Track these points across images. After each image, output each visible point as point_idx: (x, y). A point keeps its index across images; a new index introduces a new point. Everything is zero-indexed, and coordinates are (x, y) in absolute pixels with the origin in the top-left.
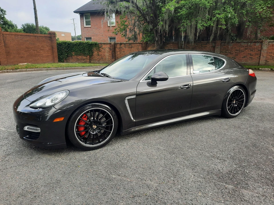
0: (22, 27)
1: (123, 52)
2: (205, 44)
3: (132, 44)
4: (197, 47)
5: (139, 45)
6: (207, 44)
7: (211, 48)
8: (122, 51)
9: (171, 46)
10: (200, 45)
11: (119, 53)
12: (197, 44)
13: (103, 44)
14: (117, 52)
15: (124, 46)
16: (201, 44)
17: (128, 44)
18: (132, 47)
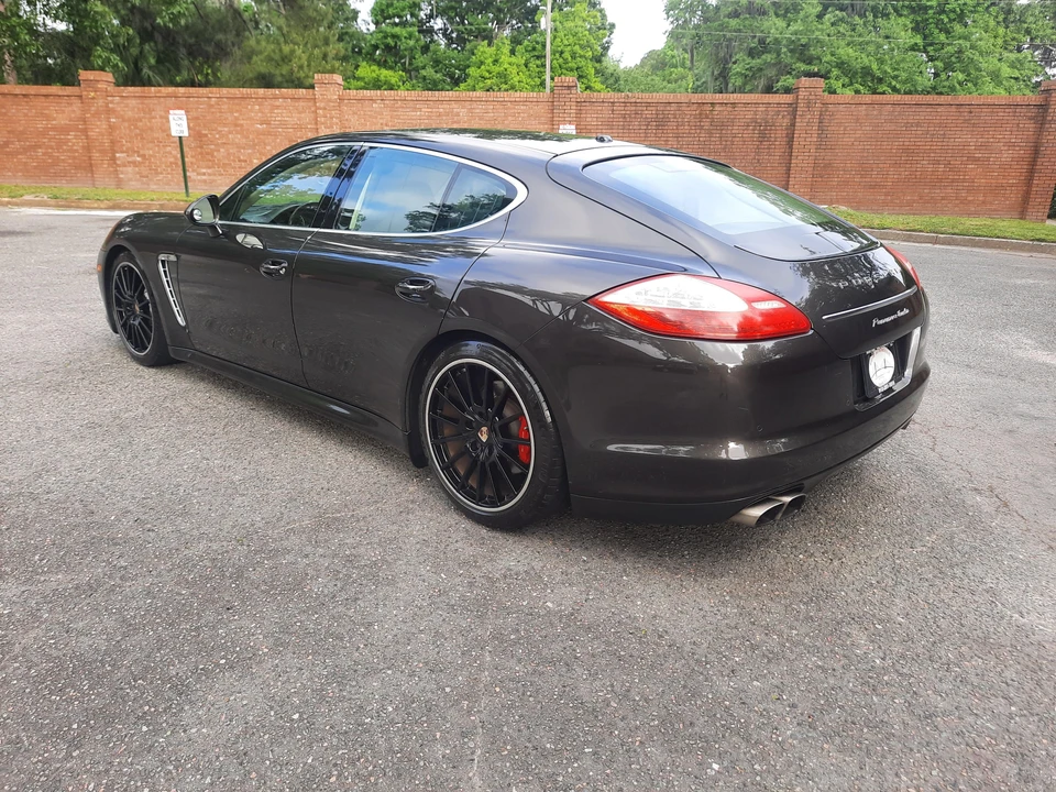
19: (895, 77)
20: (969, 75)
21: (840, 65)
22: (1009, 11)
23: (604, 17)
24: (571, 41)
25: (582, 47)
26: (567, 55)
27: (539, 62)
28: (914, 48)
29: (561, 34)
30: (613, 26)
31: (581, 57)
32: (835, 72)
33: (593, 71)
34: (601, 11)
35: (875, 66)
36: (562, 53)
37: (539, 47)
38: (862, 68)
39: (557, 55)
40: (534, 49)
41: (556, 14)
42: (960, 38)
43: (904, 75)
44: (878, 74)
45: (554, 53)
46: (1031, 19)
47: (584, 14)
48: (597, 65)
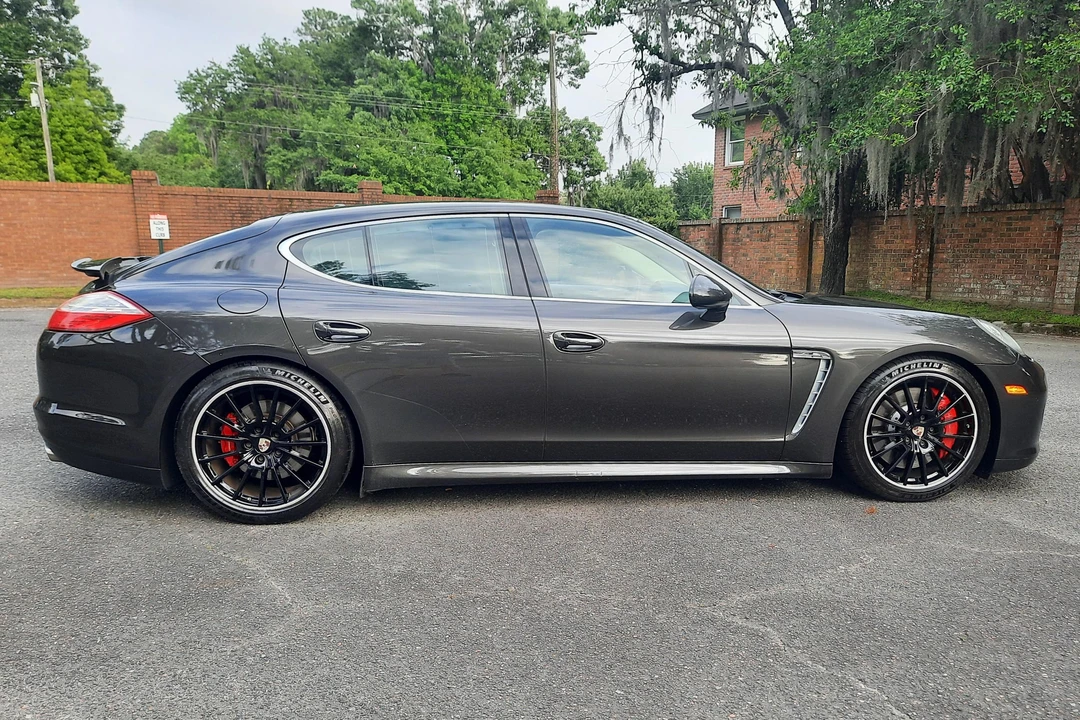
0: (675, 179)
1: (744, 255)
2: (1022, 219)
3: (772, 225)
4: (990, 230)
5: (790, 226)
6: (1030, 219)
7: (1049, 235)
8: (742, 251)
9: (897, 227)
10: (1005, 220)
11: (731, 259)
12: (991, 220)
13: (692, 229)
14: (727, 256)
15: (748, 232)
16: (1009, 219)
17: (761, 226)
18: (770, 235)
19: (429, 177)
20: (489, 178)
21: (377, 163)
22: (511, 125)
23: (110, 98)
24: (73, 121)
25: (87, 128)
26: (69, 137)
27: (32, 143)
28: (439, 151)
29: (58, 113)
30: (121, 108)
31: (88, 139)
32: (373, 170)
33: (105, 157)
34: (104, 90)
35: (409, 167)
36: (62, 134)
37: (29, 125)
38: (398, 167)
39: (57, 136)
40: (23, 127)
41: (49, 90)
42: (476, 145)
43: (436, 175)
44: (413, 173)
45: (52, 133)
46: (528, 133)
47: (84, 93)
48: (107, 149)
